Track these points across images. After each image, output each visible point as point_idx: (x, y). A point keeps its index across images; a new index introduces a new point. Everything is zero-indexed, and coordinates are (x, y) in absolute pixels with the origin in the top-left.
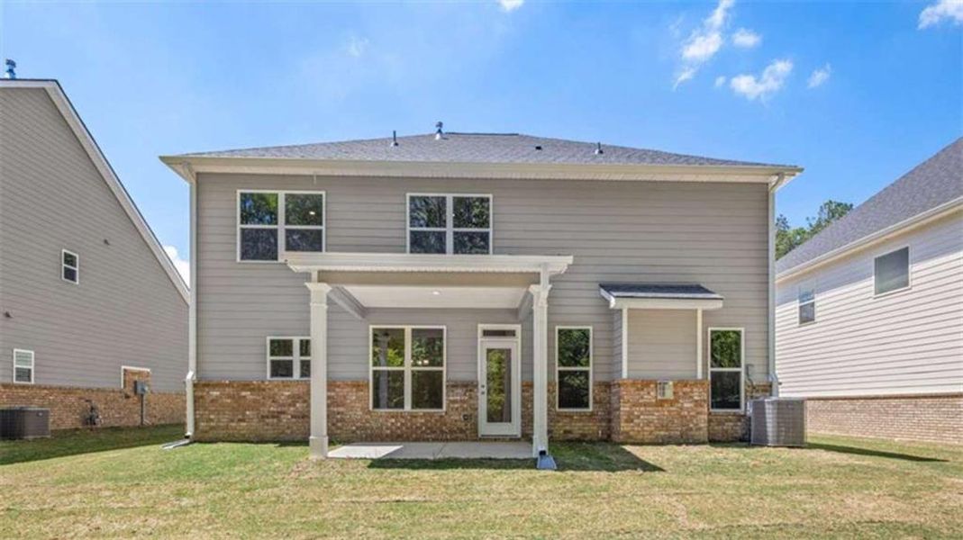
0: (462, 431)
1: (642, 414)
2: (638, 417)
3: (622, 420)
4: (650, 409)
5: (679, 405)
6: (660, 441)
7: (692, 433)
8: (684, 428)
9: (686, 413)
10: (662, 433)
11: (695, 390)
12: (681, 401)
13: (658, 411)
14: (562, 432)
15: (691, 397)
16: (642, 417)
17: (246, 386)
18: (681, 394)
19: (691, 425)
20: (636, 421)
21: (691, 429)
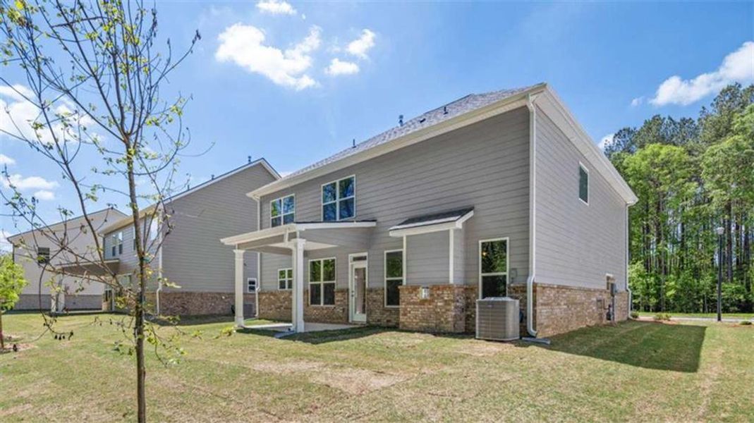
0: (341, 318)
1: (412, 309)
2: (410, 312)
3: (401, 314)
4: (416, 306)
5: (434, 304)
6: (423, 330)
7: (442, 325)
8: (438, 321)
9: (439, 310)
10: (424, 324)
11: (445, 292)
12: (436, 301)
13: (421, 308)
14: (385, 321)
15: (443, 298)
16: (412, 312)
17: (272, 294)
18: (436, 296)
19: (442, 319)
20: (409, 315)
21: (442, 322)
